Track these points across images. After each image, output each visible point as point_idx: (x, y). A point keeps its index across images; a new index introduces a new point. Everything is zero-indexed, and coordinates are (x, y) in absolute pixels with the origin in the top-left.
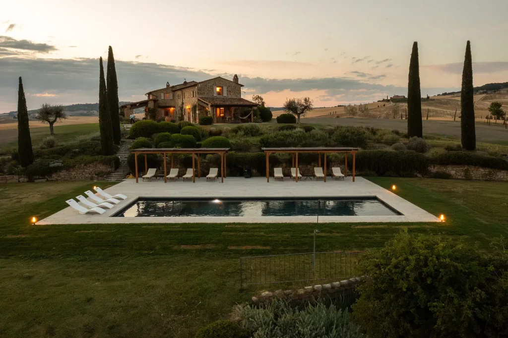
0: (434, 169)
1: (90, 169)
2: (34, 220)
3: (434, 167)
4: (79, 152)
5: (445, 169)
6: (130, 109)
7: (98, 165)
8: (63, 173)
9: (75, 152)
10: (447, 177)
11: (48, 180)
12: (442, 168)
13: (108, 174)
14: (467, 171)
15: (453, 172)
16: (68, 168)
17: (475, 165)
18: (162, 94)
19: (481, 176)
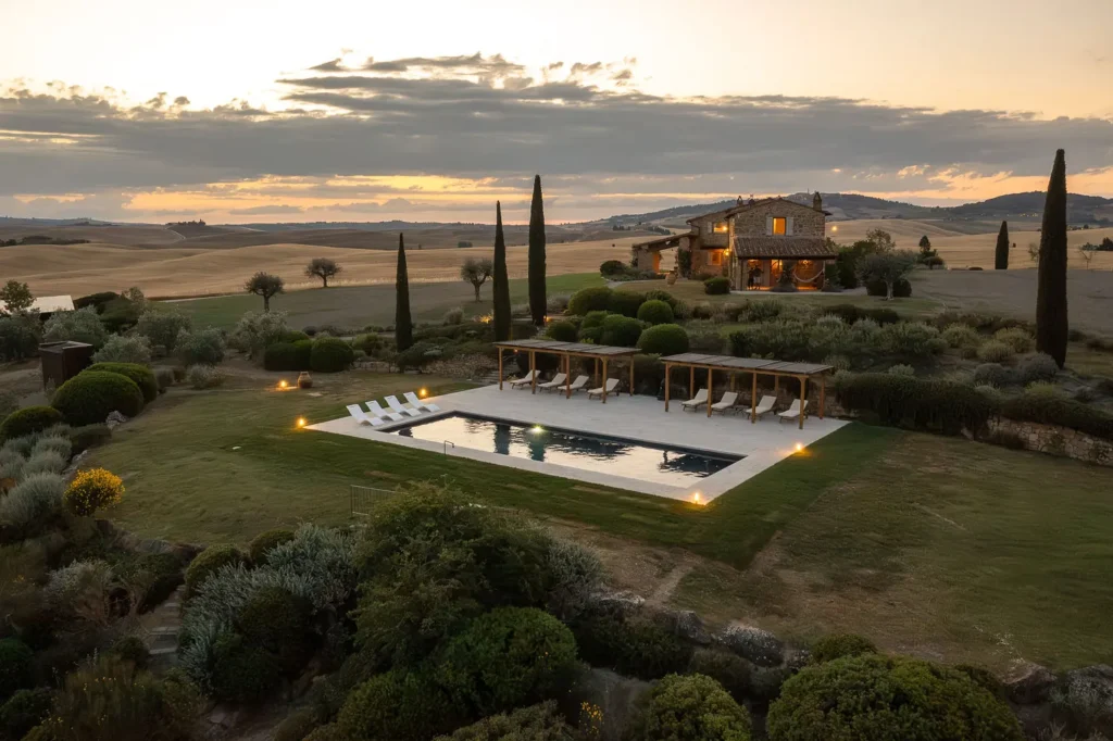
0: (997, 426)
1: (473, 363)
2: (301, 422)
3: (999, 422)
4: (475, 335)
5: (1018, 429)
6: (648, 251)
7: (482, 358)
8: (439, 365)
9: (468, 335)
10: (1017, 444)
11: (421, 373)
12: (1013, 425)
13: (488, 370)
14: (1059, 439)
15: (1033, 438)
16: (444, 357)
17: (1076, 429)
18: (710, 224)
19: (1087, 452)
